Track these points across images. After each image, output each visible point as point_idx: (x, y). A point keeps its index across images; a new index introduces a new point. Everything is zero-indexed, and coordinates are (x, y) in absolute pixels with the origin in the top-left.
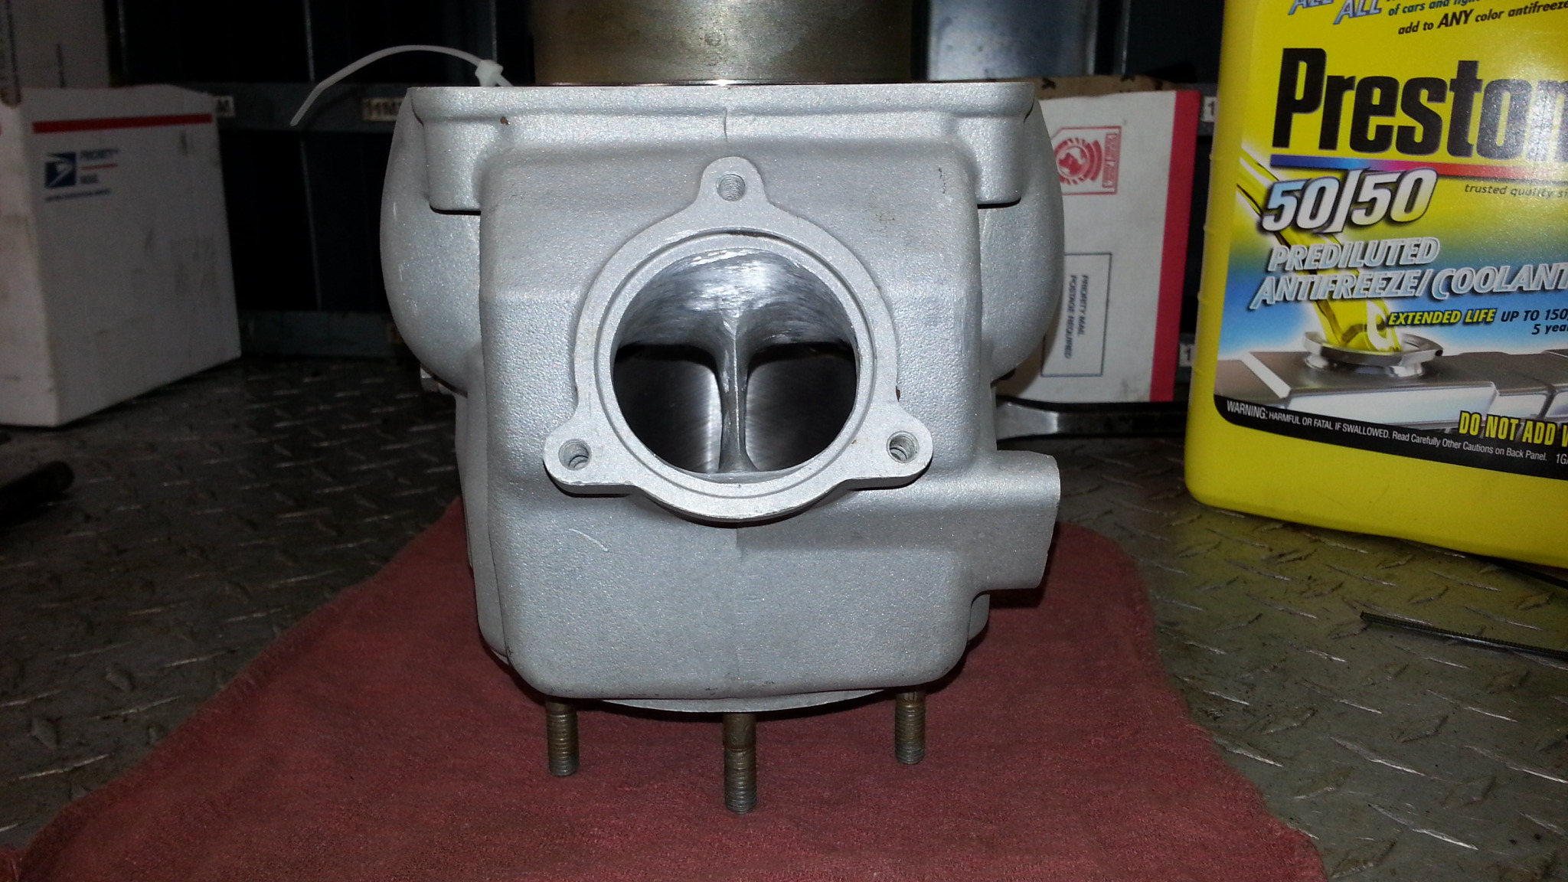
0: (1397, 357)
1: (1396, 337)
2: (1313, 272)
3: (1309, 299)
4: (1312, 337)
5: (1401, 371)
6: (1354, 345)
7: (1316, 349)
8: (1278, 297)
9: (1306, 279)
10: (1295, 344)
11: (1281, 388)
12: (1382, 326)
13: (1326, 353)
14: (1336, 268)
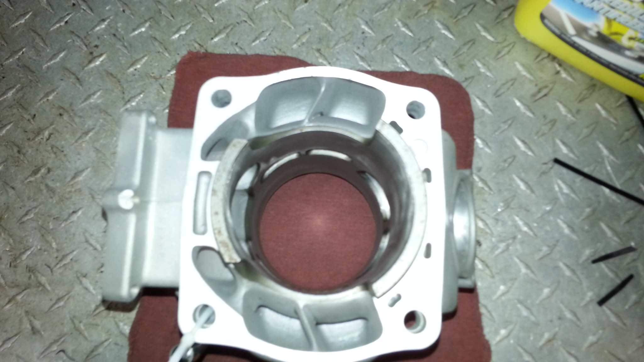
0: (630, 49)
1: (634, 44)
2: (613, 8)
3: (604, 14)
4: (597, 26)
5: (628, 53)
6: (613, 37)
7: (596, 30)
8: (590, 5)
9: (607, 8)
10: (587, 23)
11: (571, 31)
12: (631, 39)
13: (599, 33)
14: (625, 12)
